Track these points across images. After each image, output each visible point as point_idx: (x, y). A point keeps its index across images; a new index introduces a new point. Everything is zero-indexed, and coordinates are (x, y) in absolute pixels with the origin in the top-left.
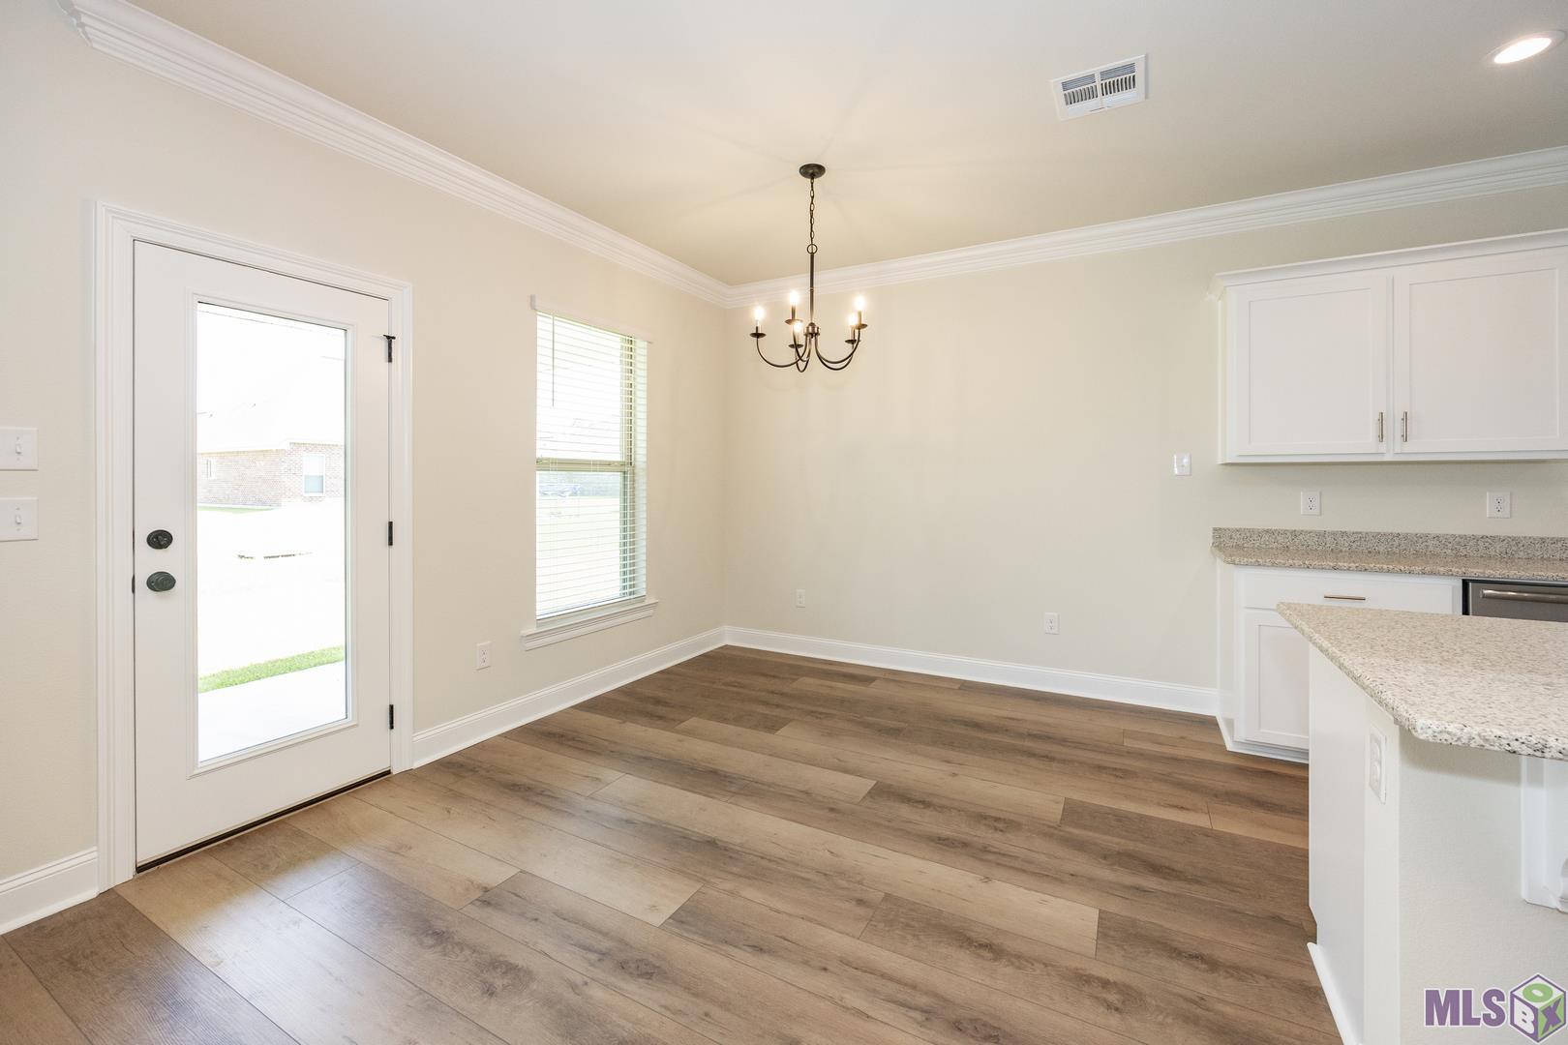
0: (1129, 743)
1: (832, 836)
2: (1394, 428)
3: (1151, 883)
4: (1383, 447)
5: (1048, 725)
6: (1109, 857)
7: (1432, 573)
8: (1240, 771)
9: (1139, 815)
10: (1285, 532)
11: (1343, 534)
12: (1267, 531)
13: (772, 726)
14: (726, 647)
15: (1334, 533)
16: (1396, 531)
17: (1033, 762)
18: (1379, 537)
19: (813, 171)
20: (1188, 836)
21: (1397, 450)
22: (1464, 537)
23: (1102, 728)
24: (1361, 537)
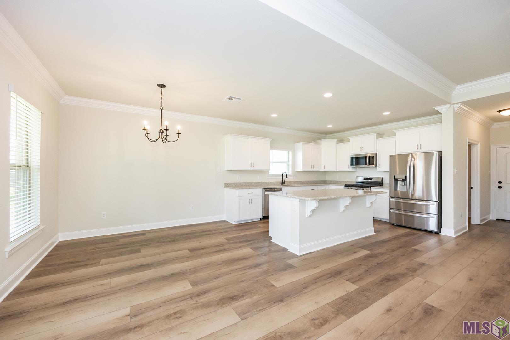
1: (198, 260)
2: (252, 165)
3: (250, 243)
4: (251, 168)
8: (236, 226)
10: (235, 183)
11: (243, 183)
12: (233, 183)
13: (138, 251)
14: (61, 242)
19: (162, 86)
20: (246, 236)
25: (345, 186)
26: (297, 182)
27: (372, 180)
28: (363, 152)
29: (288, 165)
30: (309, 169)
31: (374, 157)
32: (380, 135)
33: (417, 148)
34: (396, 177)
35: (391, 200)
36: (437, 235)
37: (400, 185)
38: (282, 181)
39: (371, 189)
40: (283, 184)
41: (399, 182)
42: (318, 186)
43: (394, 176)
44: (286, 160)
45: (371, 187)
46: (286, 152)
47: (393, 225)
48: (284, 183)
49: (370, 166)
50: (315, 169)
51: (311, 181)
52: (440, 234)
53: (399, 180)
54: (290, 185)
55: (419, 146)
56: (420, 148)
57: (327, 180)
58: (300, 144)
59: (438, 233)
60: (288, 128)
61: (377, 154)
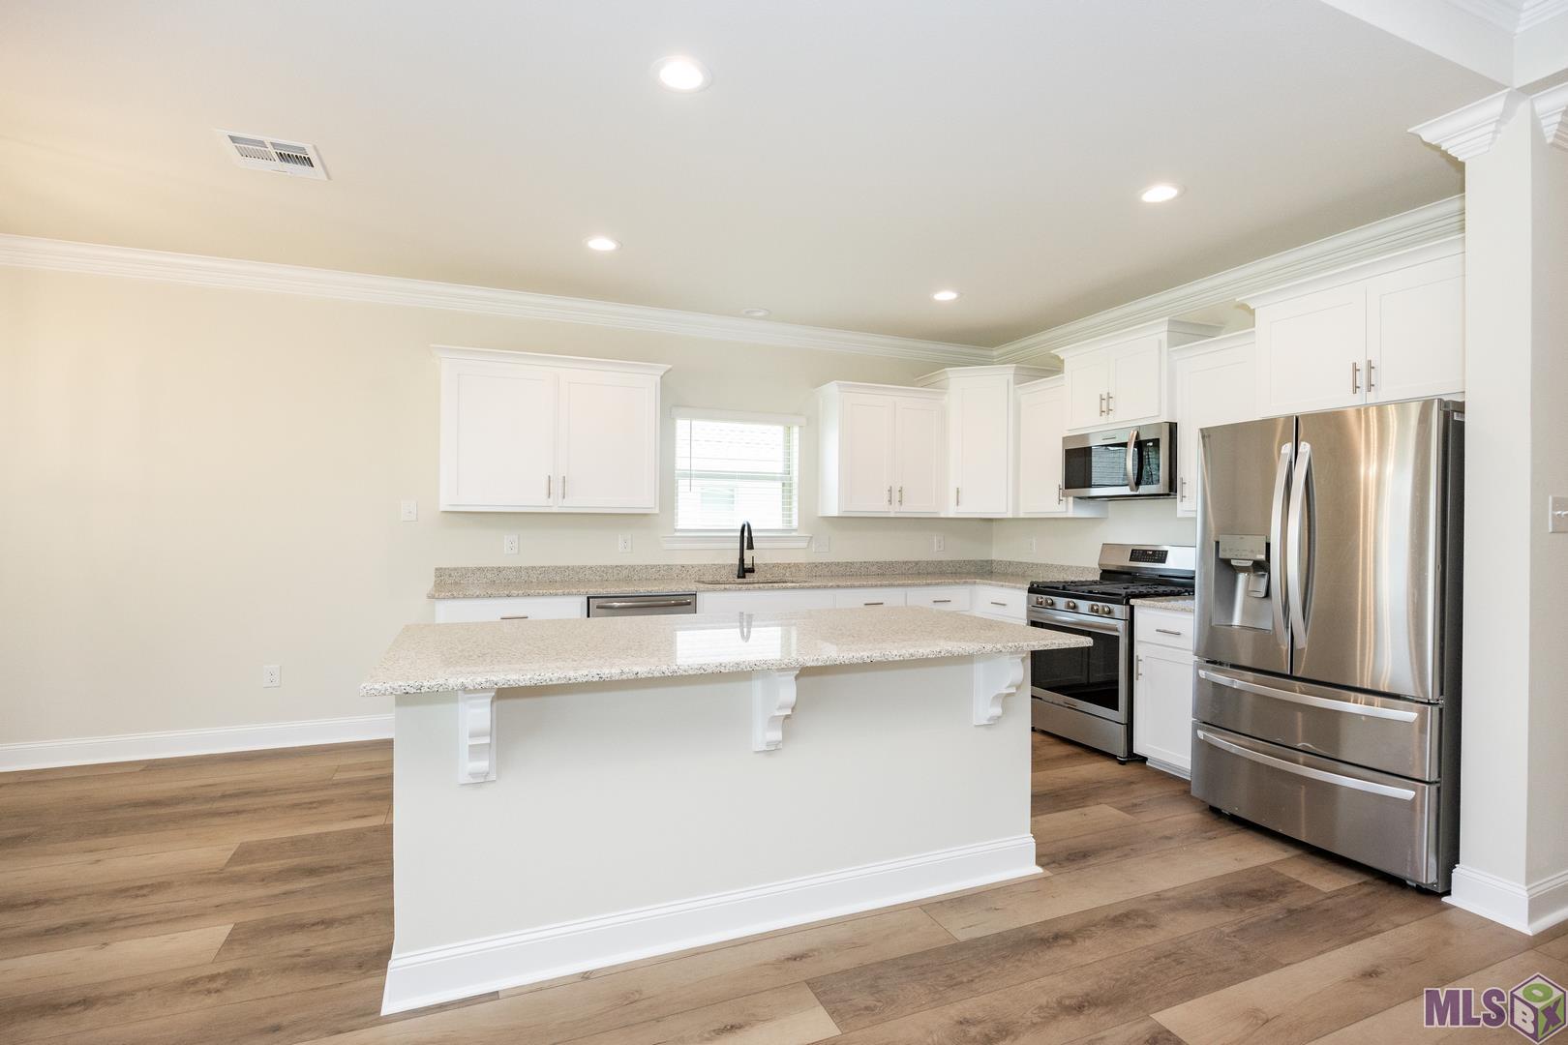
0: (338, 777)
2: (557, 488)
4: (550, 502)
5: (253, 781)
6: (265, 879)
7: (569, 594)
9: (315, 834)
10: (492, 569)
11: (533, 568)
15: (526, 569)
16: (566, 564)
17: (216, 821)
18: (557, 569)
20: (358, 837)
21: (560, 505)
22: (606, 567)
23: (317, 768)
24: (544, 570)
25: (1031, 590)
26: (828, 565)
27: (1164, 562)
28: (1111, 418)
29: (787, 486)
30: (875, 504)
31: (1156, 442)
32: (1195, 329)
33: (1356, 387)
34: (1225, 550)
35: (1202, 673)
36: (1428, 905)
37: (1247, 593)
38: (742, 560)
39: (1132, 608)
40: (744, 577)
41: (1242, 577)
42: (909, 590)
43: (1217, 543)
44: (778, 468)
45: (1132, 601)
46: (778, 431)
47: (1215, 812)
48: (752, 570)
49: (1143, 489)
50: (914, 507)
51: (905, 563)
52: (1445, 899)
53: (1244, 569)
54: (782, 578)
55: (1364, 376)
56: (1370, 386)
57: (993, 558)
58: (832, 389)
59: (1434, 894)
60: (761, 314)
61: (1173, 428)
